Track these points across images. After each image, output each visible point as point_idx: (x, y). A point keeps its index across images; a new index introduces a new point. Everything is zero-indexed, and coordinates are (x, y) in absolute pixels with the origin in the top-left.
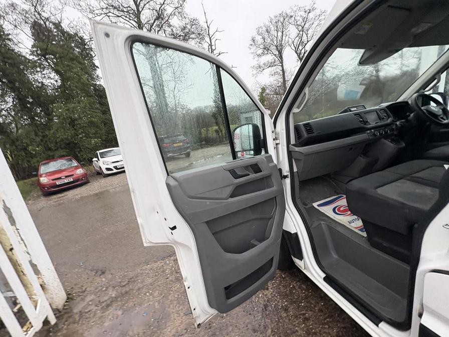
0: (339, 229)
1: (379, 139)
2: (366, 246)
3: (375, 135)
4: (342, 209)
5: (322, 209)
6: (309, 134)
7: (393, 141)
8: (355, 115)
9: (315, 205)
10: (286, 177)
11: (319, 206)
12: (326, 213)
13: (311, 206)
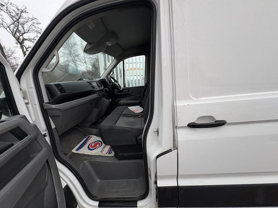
0: (98, 160)
1: (101, 97)
2: (116, 161)
3: (100, 95)
4: (93, 145)
5: (81, 152)
6: (62, 93)
7: (107, 98)
8: (88, 83)
9: (74, 151)
10: (45, 135)
11: (77, 150)
12: (85, 153)
13: (72, 153)
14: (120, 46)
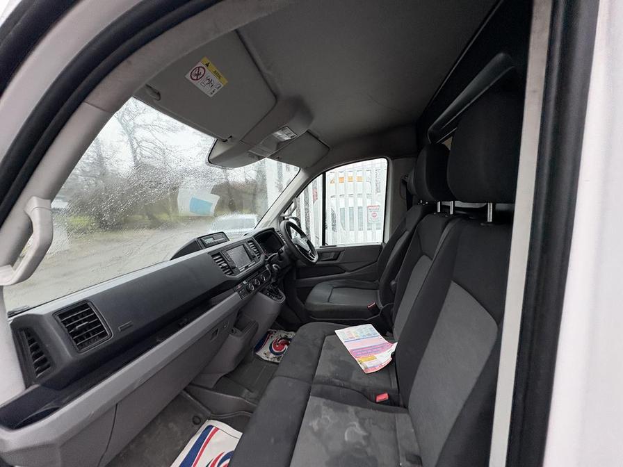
3: (249, 289)
8: (213, 256)
14: (317, 138)
